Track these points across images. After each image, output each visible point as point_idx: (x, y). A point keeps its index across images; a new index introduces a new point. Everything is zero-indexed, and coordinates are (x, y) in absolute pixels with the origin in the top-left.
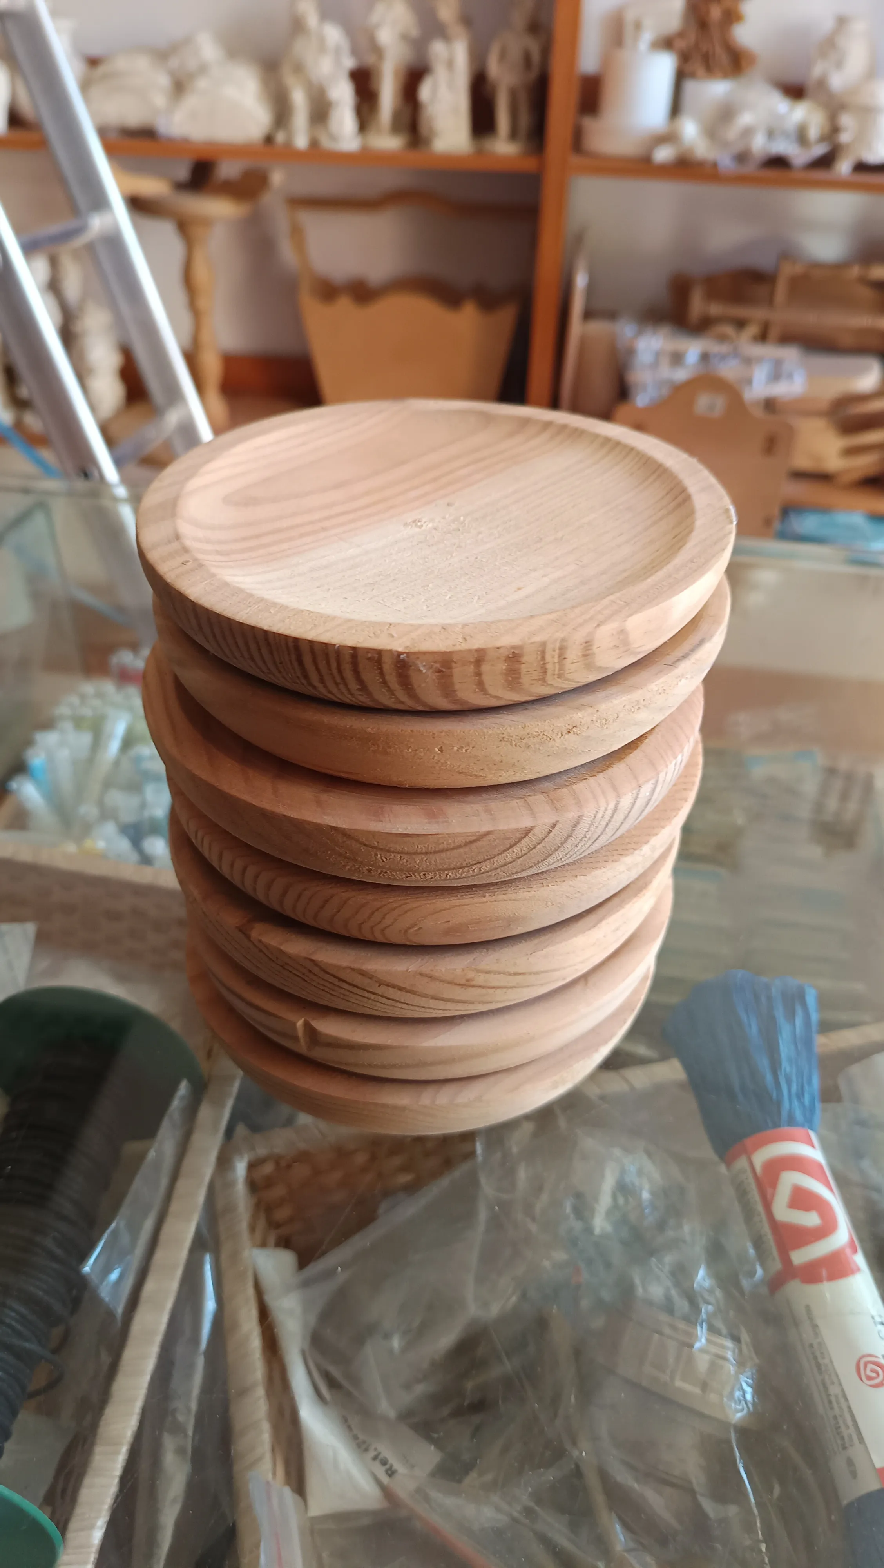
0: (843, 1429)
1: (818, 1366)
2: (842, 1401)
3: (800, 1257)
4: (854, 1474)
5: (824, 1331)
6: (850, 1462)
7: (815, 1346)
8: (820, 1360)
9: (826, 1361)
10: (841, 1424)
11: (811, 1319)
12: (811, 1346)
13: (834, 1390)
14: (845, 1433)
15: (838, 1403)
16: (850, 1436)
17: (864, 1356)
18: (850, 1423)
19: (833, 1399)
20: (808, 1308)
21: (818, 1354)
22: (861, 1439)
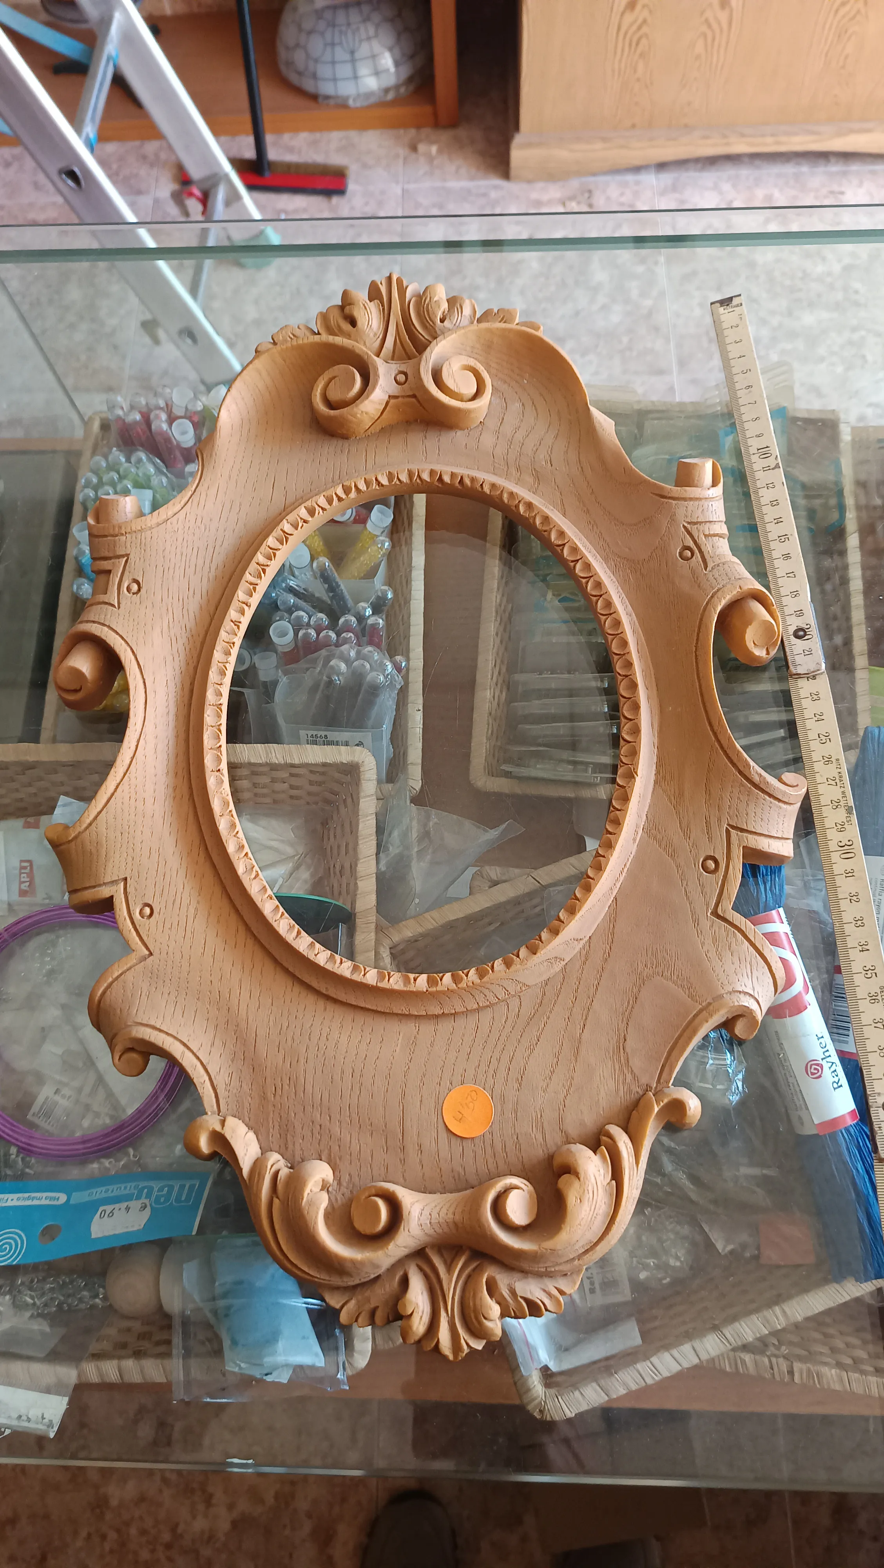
0: (796, 1100)
1: (783, 1066)
4: (802, 1124)
5: (786, 1046)
6: (800, 1118)
7: (781, 1053)
8: (784, 1063)
9: (787, 1063)
10: (795, 1098)
11: (778, 1039)
12: (780, 1056)
13: (791, 1080)
14: (799, 1103)
15: (793, 1086)
16: (801, 1105)
17: (810, 1061)
18: (801, 1099)
19: (791, 1085)
20: (776, 1032)
21: (782, 1058)
22: (807, 1109)
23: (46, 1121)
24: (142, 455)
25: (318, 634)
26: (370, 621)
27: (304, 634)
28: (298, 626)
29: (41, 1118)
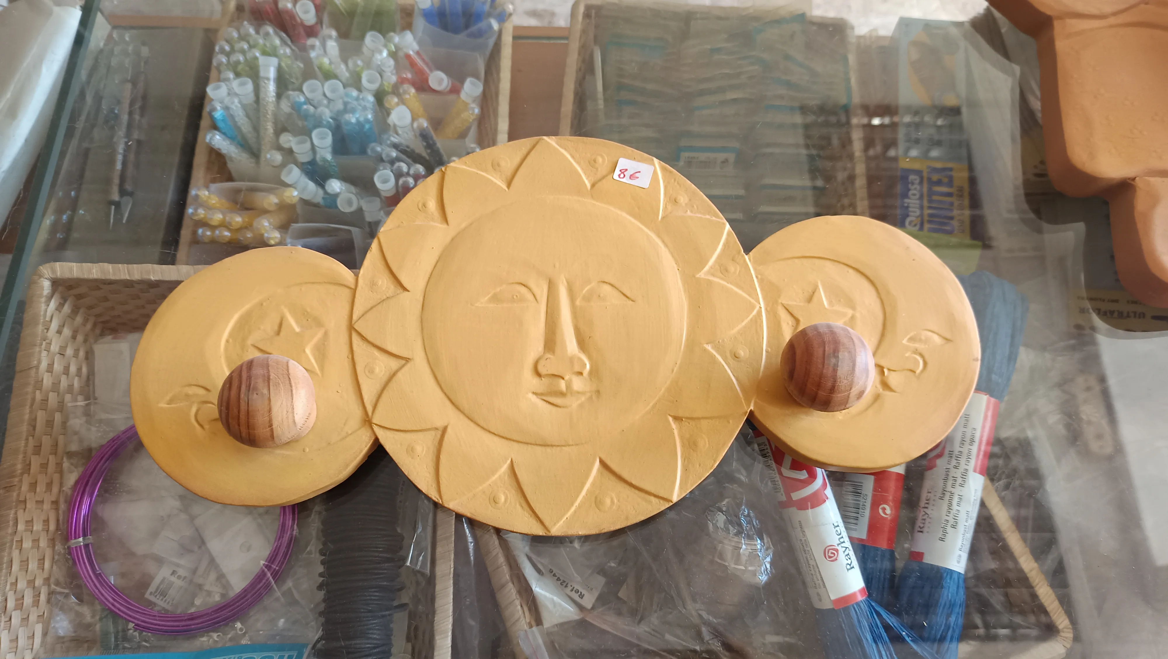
0: (815, 579)
1: (805, 551)
2: (816, 568)
3: (797, 496)
4: (820, 600)
5: (807, 534)
6: (818, 594)
7: (803, 541)
8: (806, 549)
9: (809, 549)
11: (801, 528)
12: (801, 540)
13: (812, 562)
14: (817, 582)
15: (814, 568)
16: (819, 584)
17: (828, 546)
18: (819, 578)
19: (811, 566)
20: (800, 521)
21: (804, 545)
22: (825, 586)
23: (162, 599)
24: (270, 29)
25: (416, 182)
27: (405, 182)
29: (158, 597)
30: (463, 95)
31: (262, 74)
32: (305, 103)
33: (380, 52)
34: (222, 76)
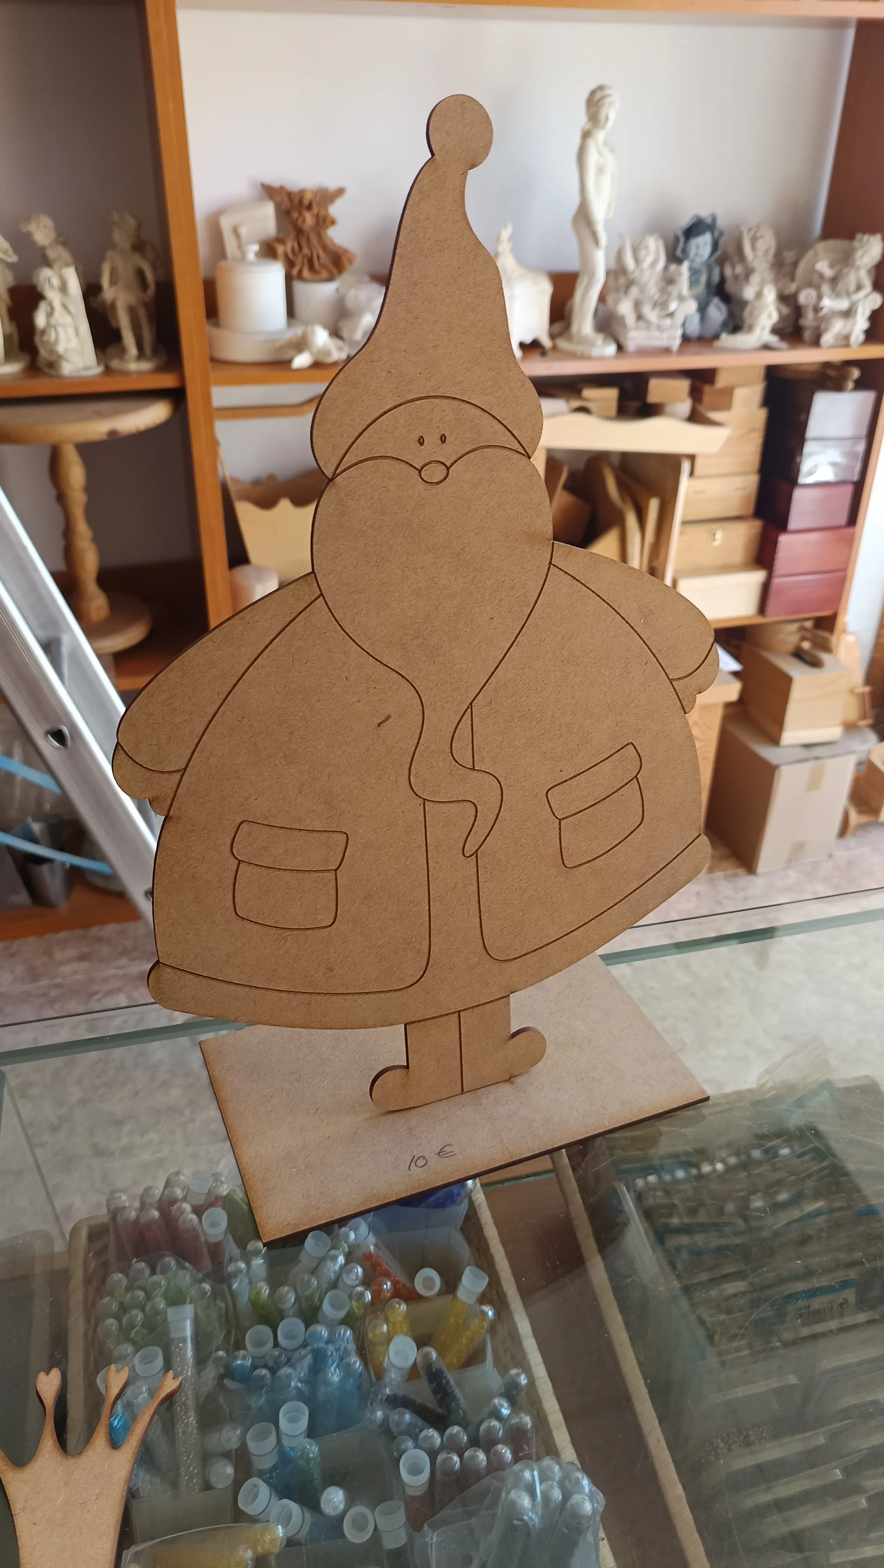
24: (171, 1261)
25: (461, 1457)
26: (514, 1421)
27: (444, 1461)
28: (433, 1454)
30: (461, 1294)
31: (174, 1335)
32: (254, 1367)
33: (334, 1258)
34: (116, 1353)
